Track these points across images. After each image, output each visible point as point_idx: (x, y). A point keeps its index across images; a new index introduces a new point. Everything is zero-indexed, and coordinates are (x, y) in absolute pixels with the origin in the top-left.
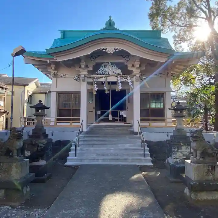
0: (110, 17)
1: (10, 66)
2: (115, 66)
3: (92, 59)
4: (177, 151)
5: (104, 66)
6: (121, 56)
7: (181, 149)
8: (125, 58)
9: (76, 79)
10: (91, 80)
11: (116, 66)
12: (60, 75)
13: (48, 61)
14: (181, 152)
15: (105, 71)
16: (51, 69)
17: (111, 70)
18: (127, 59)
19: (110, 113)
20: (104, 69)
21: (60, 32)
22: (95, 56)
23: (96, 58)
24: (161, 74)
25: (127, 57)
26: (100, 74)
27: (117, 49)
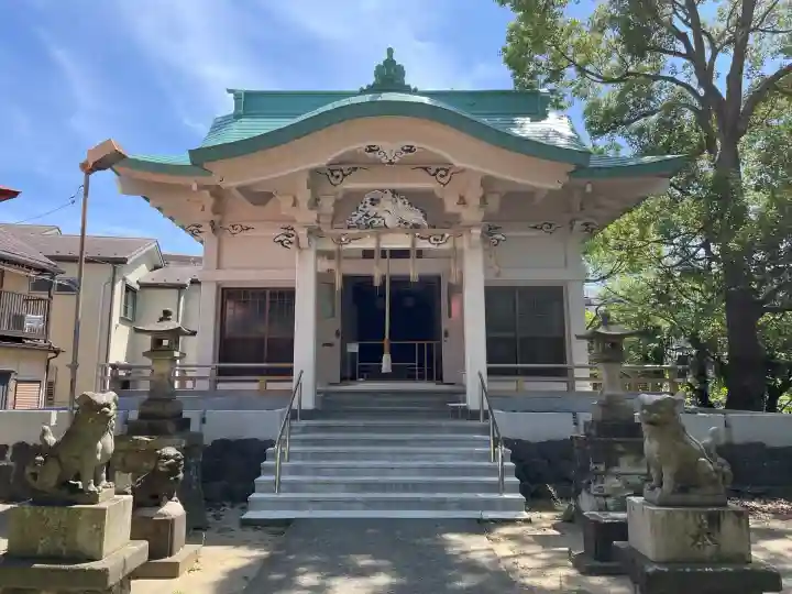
0: (390, 51)
2: (404, 200)
3: (333, 180)
4: (606, 473)
5: (372, 200)
6: (422, 170)
7: (618, 465)
8: (434, 175)
9: (282, 242)
10: (329, 246)
11: (407, 202)
12: (231, 229)
13: (195, 187)
14: (618, 476)
15: (375, 217)
16: (203, 210)
17: (392, 212)
18: (444, 180)
19: (387, 347)
20: (372, 210)
21: (232, 95)
22: (342, 171)
23: (344, 175)
24: (551, 225)
25: (443, 172)
26: (358, 226)
27: (410, 149)
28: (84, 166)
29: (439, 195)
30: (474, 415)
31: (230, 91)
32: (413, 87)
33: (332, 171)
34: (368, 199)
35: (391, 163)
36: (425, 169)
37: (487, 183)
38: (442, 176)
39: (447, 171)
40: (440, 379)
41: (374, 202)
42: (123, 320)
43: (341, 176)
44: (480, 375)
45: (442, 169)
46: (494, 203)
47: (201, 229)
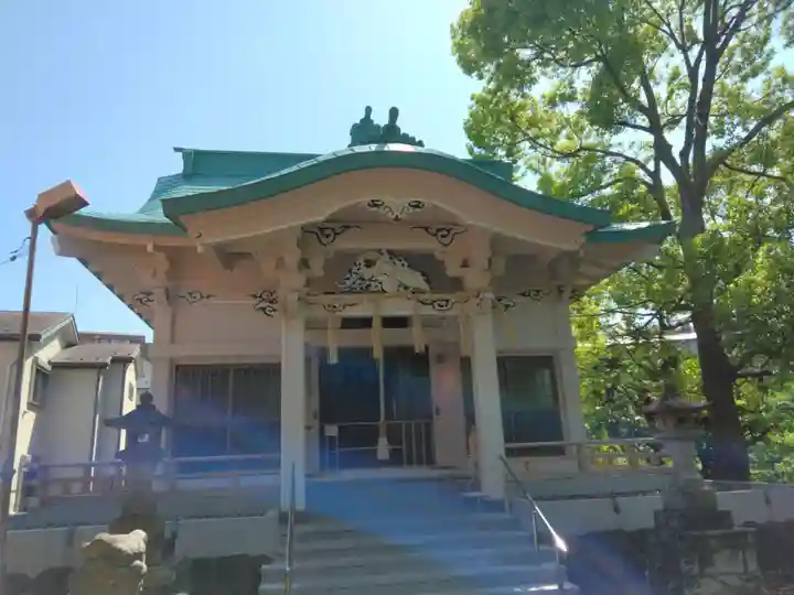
0: (368, 110)
1: (13, 259)
2: (403, 262)
3: (324, 240)
4: (702, 575)
5: (366, 261)
6: (423, 230)
7: (712, 564)
8: (435, 235)
9: (263, 309)
10: (320, 313)
11: (406, 264)
12: (188, 296)
13: (150, 248)
14: (713, 577)
15: (370, 280)
16: (155, 274)
17: (390, 275)
18: (446, 241)
19: (382, 430)
20: (367, 273)
21: (181, 154)
22: (333, 229)
23: (336, 234)
24: (538, 291)
25: (445, 233)
26: (351, 291)
27: (417, 205)
28: (31, 214)
29: (438, 256)
30: (496, 506)
31: (177, 150)
32: (417, 140)
33: (322, 229)
34: (361, 261)
35: (397, 219)
36: (426, 229)
37: (496, 242)
38: (443, 236)
39: (448, 231)
40: (430, 461)
41: (369, 264)
42: (31, 406)
43: (332, 235)
44: (501, 458)
45: (443, 229)
46: (500, 265)
47: (151, 298)
